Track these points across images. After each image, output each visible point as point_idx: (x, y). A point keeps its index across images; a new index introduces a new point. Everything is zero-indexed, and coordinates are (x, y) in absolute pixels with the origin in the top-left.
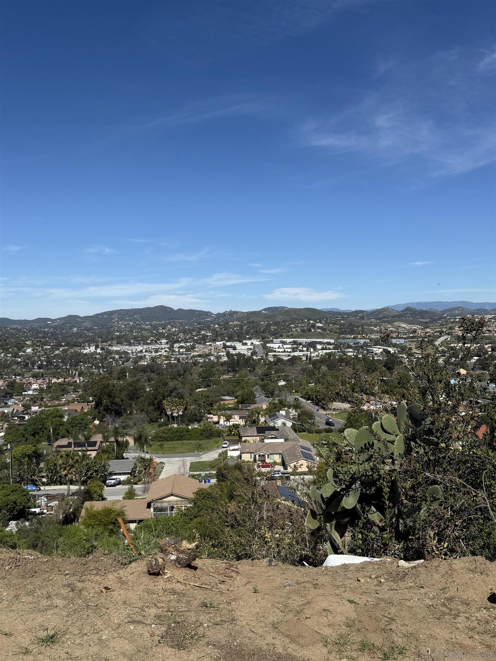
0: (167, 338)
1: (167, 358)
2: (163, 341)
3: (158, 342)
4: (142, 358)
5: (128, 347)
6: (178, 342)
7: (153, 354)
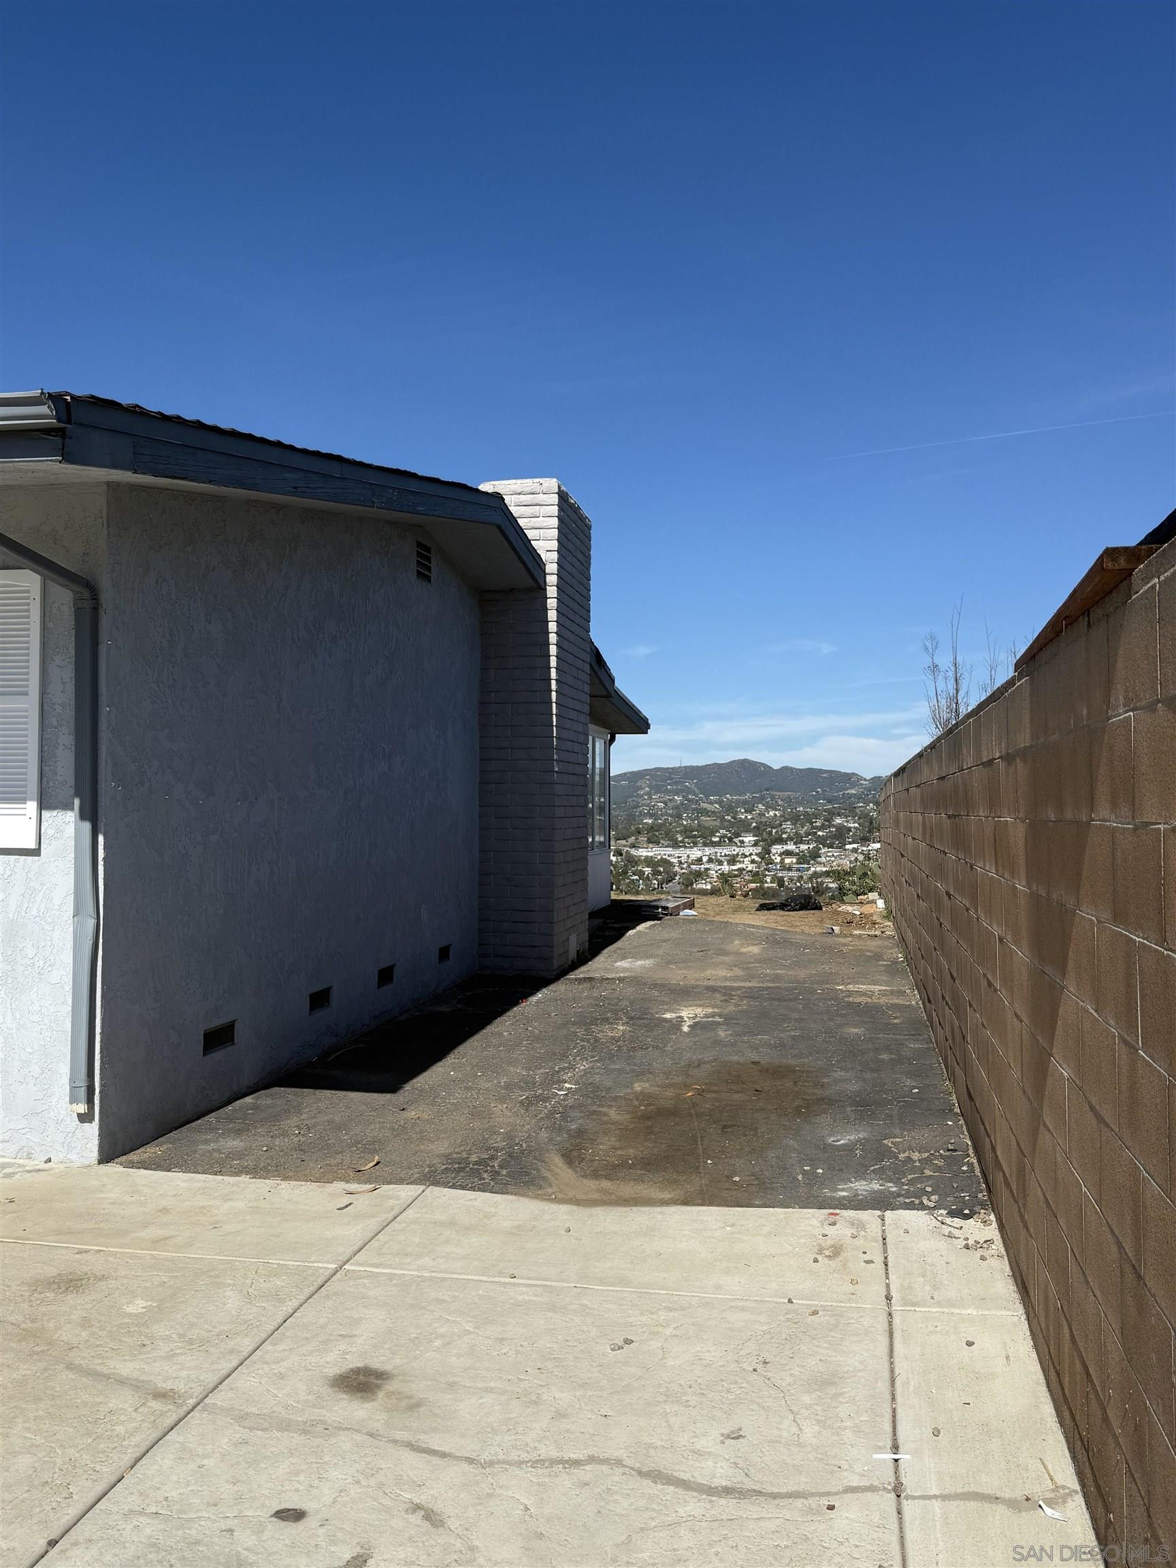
0: (757, 831)
1: (756, 876)
2: (746, 840)
3: (736, 840)
4: (699, 875)
5: (670, 851)
6: (781, 841)
7: (726, 868)
